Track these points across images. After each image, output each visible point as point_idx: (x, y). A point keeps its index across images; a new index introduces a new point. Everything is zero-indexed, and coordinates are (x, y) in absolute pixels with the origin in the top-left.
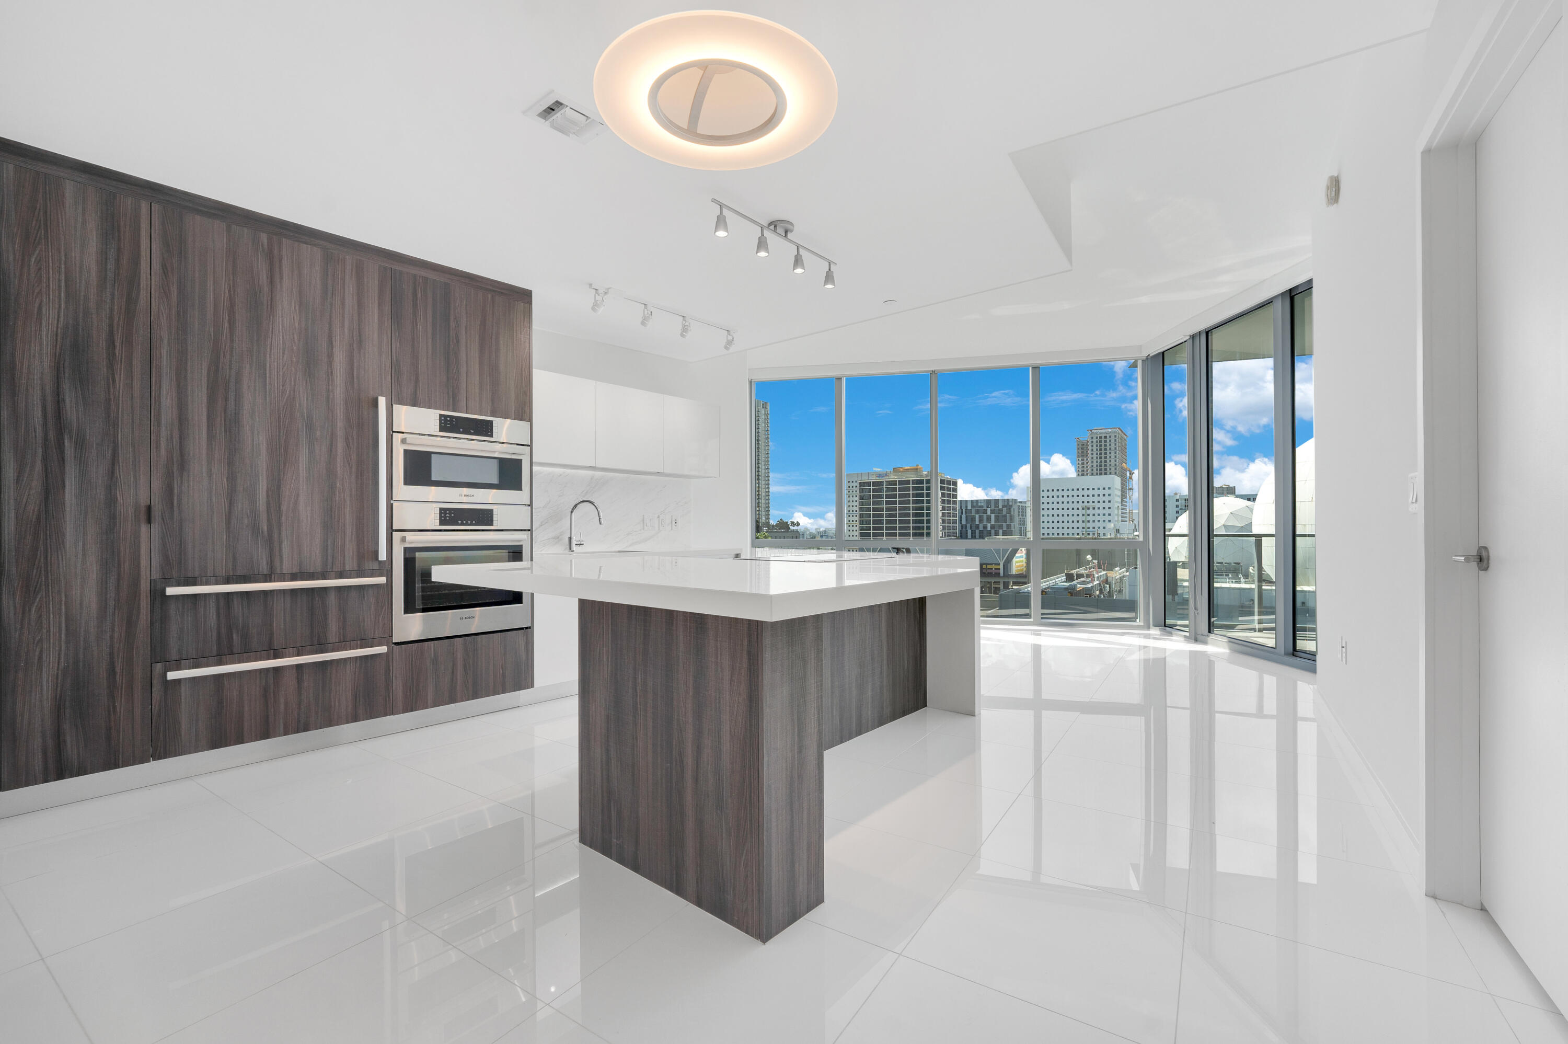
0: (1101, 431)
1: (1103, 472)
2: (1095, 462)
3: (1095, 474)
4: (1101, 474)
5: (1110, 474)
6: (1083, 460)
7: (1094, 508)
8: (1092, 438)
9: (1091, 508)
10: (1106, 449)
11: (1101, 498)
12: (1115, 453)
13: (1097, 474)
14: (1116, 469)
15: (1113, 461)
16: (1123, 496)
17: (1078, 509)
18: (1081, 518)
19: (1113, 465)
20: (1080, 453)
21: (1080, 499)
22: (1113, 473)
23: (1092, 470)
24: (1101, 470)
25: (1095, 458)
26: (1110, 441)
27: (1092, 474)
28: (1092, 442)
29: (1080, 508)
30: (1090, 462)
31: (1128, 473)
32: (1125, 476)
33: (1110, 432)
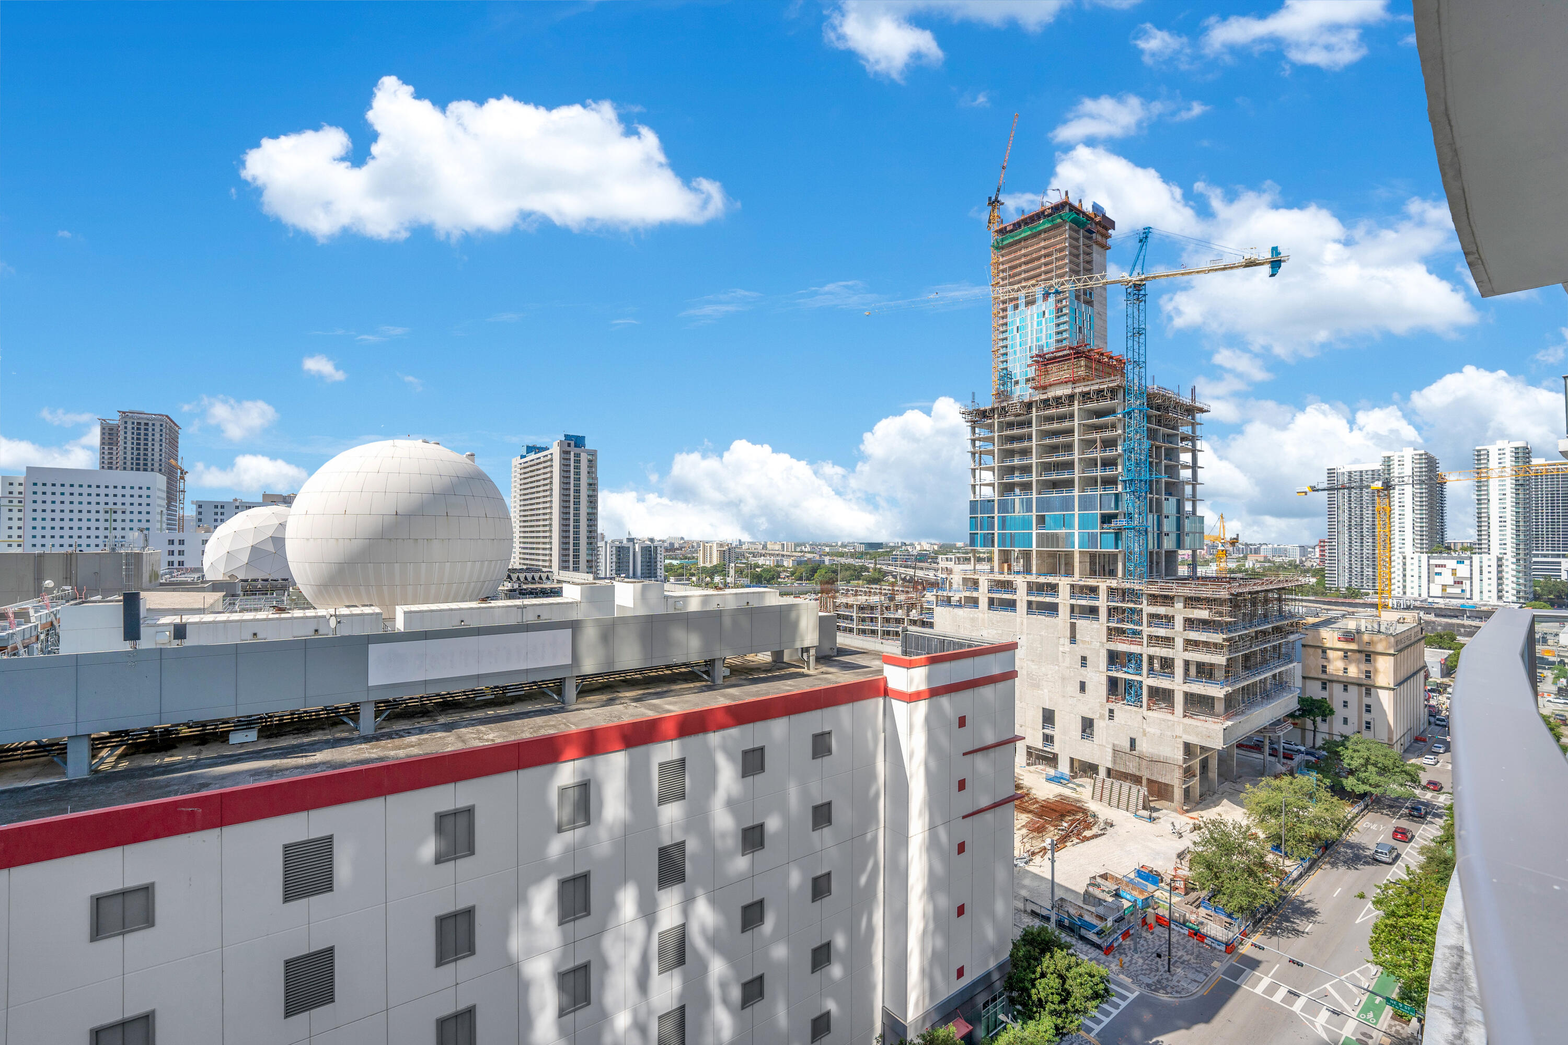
0: (141, 416)
1: (141, 467)
2: (129, 453)
3: (128, 468)
4: (138, 470)
5: (152, 470)
6: (110, 448)
7: (125, 512)
8: (126, 423)
10: (146, 439)
11: (136, 500)
12: (161, 445)
13: (132, 469)
14: (160, 465)
15: (157, 455)
16: (170, 498)
19: (157, 459)
20: (107, 438)
21: (103, 499)
22: (156, 469)
23: (125, 463)
24: (138, 464)
25: (129, 448)
26: (154, 429)
27: (125, 469)
28: (126, 428)
30: (121, 453)
31: (179, 471)
32: (174, 475)
33: (154, 419)
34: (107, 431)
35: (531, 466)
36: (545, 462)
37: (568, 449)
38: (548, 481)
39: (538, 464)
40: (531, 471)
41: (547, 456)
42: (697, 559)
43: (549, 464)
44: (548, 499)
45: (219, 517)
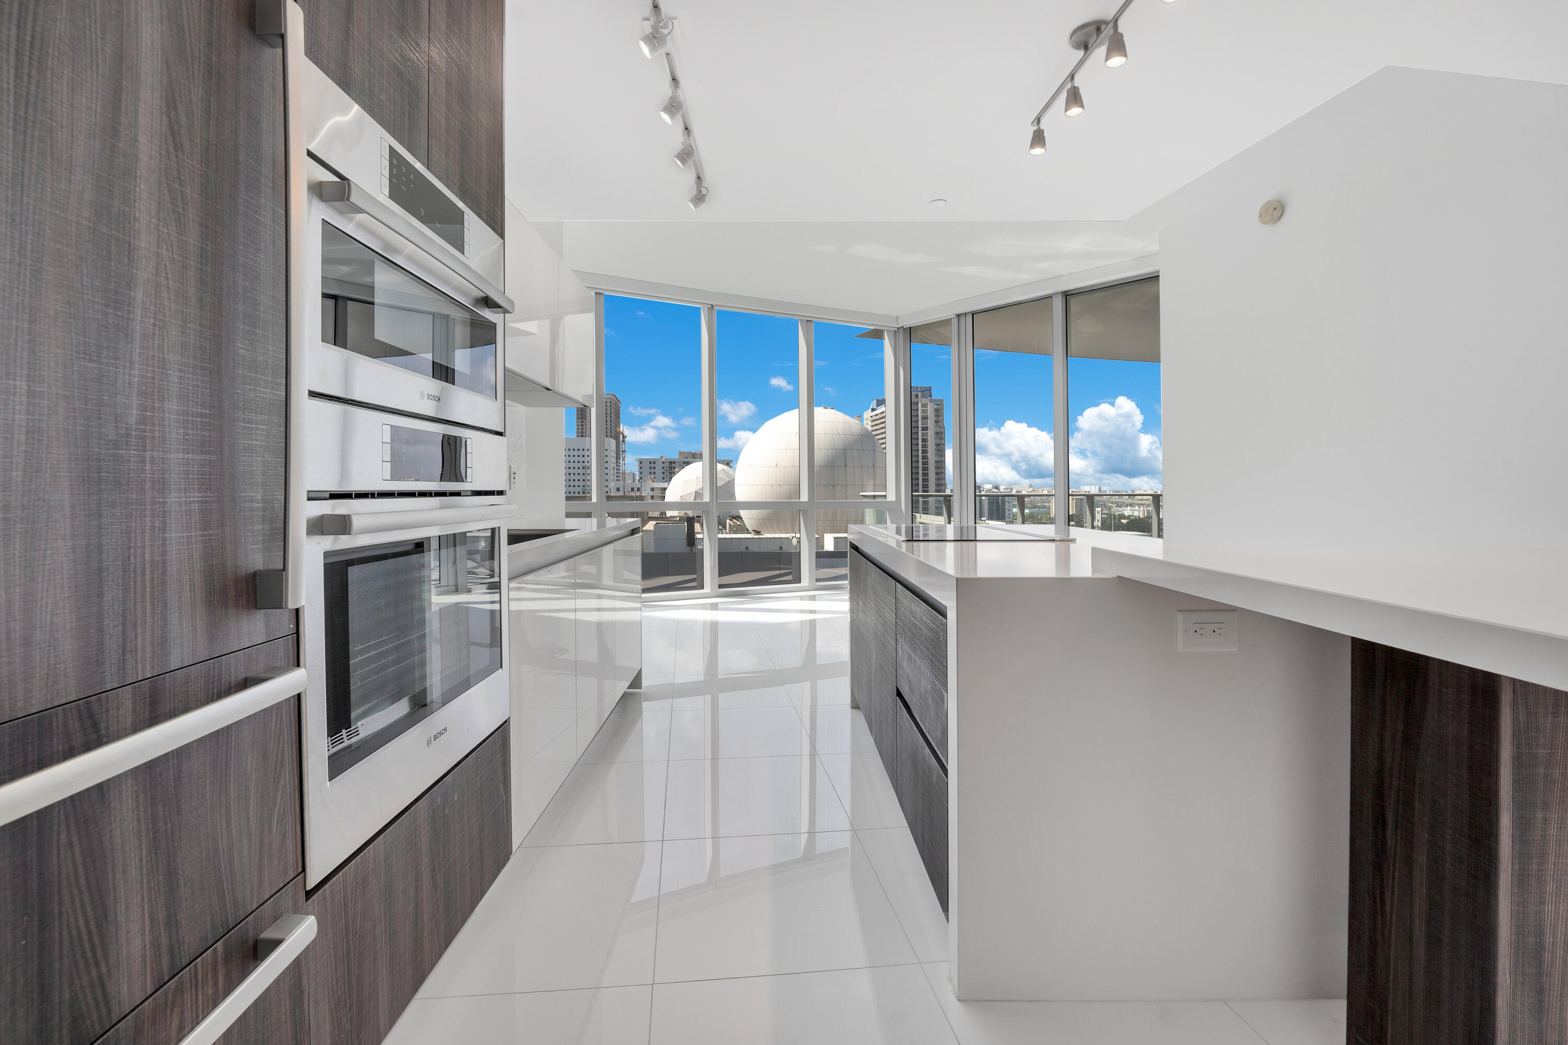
6: (582, 422)
12: (611, 417)
14: (611, 432)
15: (608, 424)
16: (618, 458)
17: (579, 468)
19: (608, 428)
20: (580, 415)
21: (578, 459)
22: (609, 435)
29: (581, 468)
30: (589, 425)
31: (621, 436)
32: (619, 438)
35: (880, 419)
40: (880, 424)
42: (1049, 508)
45: (652, 470)
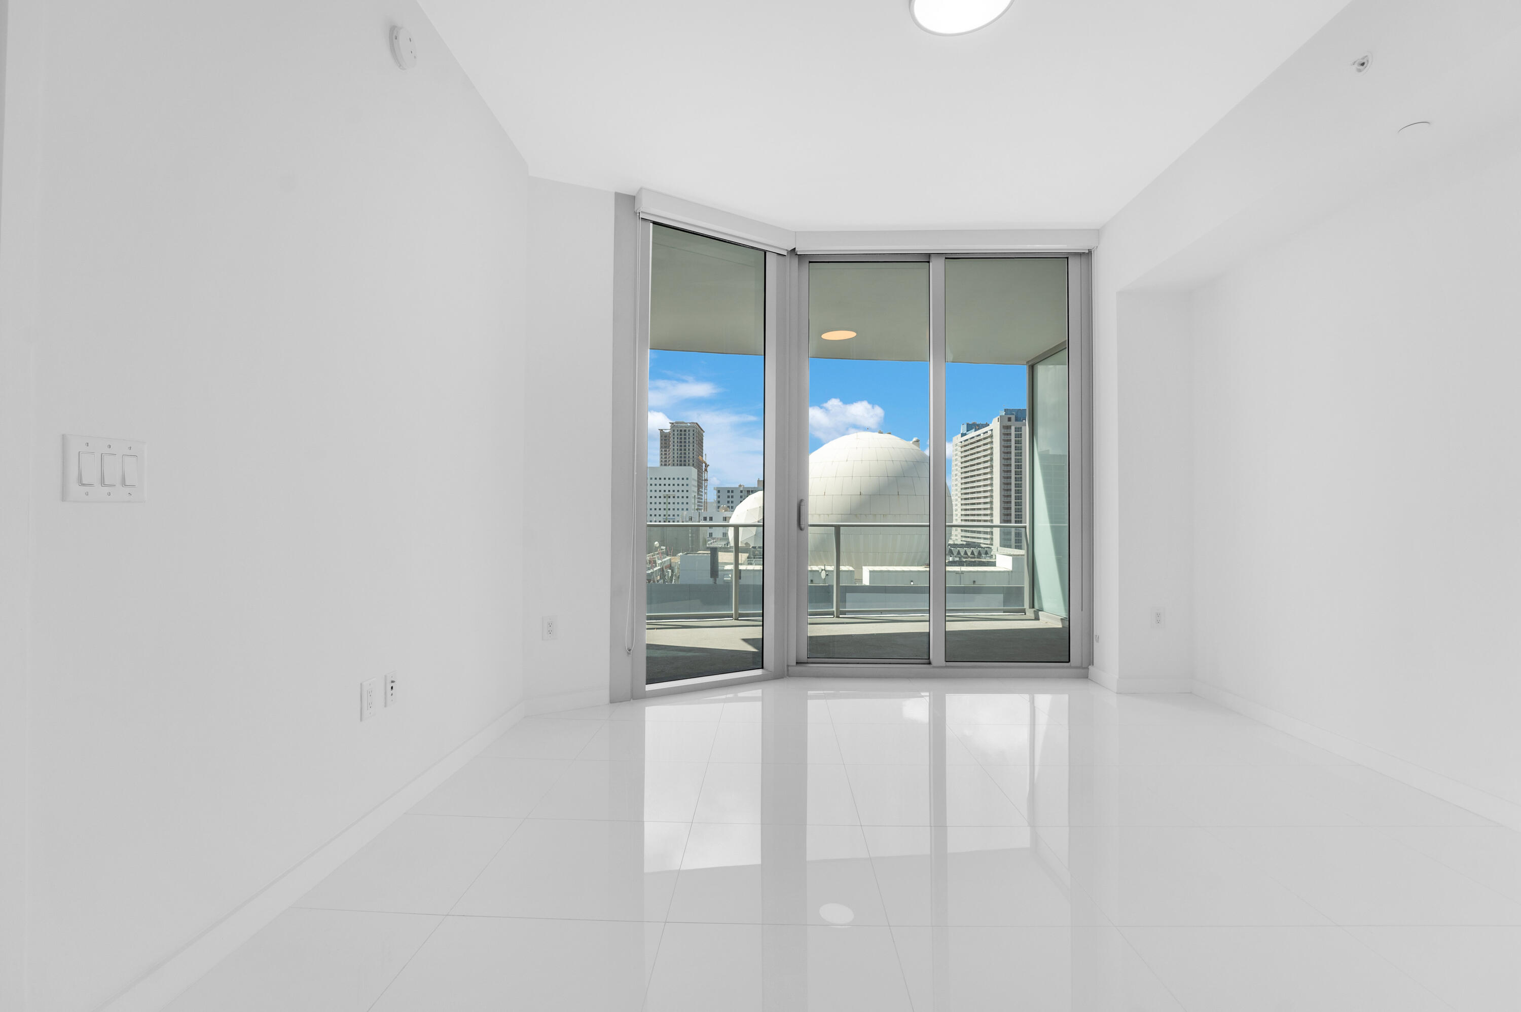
0: (682, 424)
1: (683, 463)
2: (676, 453)
3: (676, 464)
4: (681, 465)
5: (689, 465)
6: (665, 451)
7: (674, 497)
8: (674, 431)
9: (672, 497)
10: (685, 442)
11: (681, 488)
12: (693, 446)
13: (678, 465)
14: (693, 461)
15: (691, 453)
16: (699, 486)
17: (660, 497)
18: (662, 506)
19: (691, 457)
20: (663, 443)
21: (663, 488)
22: (691, 464)
23: (674, 461)
24: (681, 461)
25: (676, 450)
26: (689, 434)
27: (674, 465)
28: (674, 434)
29: (662, 497)
30: (671, 453)
31: (704, 465)
32: (701, 467)
33: (689, 427)
34: (664, 438)
35: (971, 443)
36: (985, 439)
37: (1009, 424)
38: (988, 458)
39: (978, 441)
40: (972, 449)
41: (987, 432)
43: (989, 440)
44: (989, 476)
45: (730, 499)
